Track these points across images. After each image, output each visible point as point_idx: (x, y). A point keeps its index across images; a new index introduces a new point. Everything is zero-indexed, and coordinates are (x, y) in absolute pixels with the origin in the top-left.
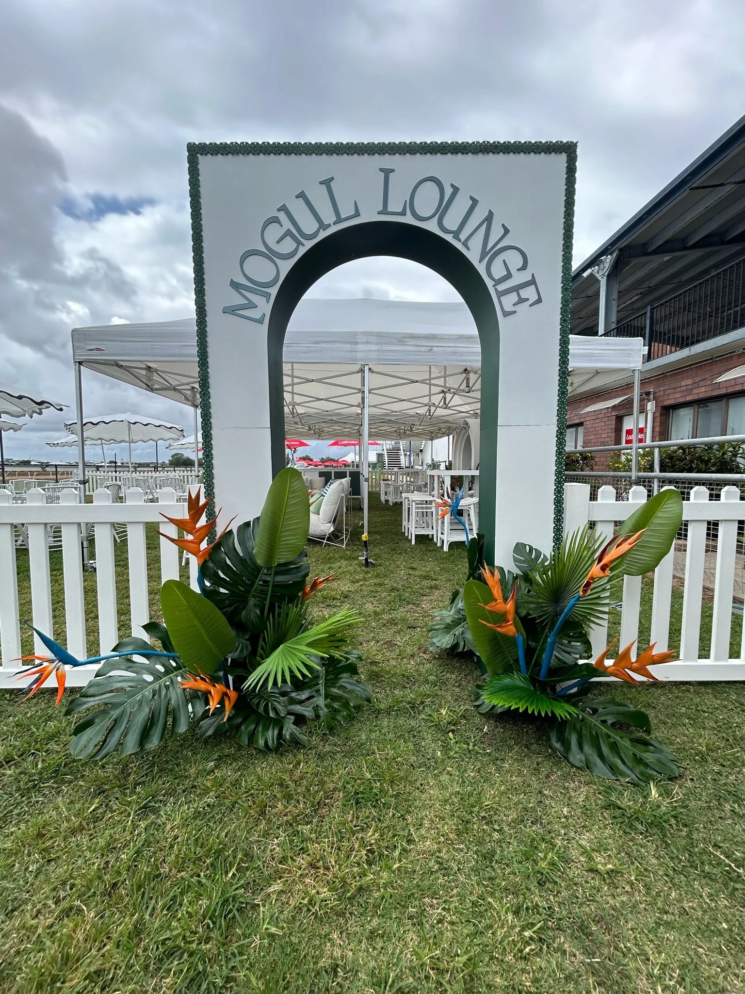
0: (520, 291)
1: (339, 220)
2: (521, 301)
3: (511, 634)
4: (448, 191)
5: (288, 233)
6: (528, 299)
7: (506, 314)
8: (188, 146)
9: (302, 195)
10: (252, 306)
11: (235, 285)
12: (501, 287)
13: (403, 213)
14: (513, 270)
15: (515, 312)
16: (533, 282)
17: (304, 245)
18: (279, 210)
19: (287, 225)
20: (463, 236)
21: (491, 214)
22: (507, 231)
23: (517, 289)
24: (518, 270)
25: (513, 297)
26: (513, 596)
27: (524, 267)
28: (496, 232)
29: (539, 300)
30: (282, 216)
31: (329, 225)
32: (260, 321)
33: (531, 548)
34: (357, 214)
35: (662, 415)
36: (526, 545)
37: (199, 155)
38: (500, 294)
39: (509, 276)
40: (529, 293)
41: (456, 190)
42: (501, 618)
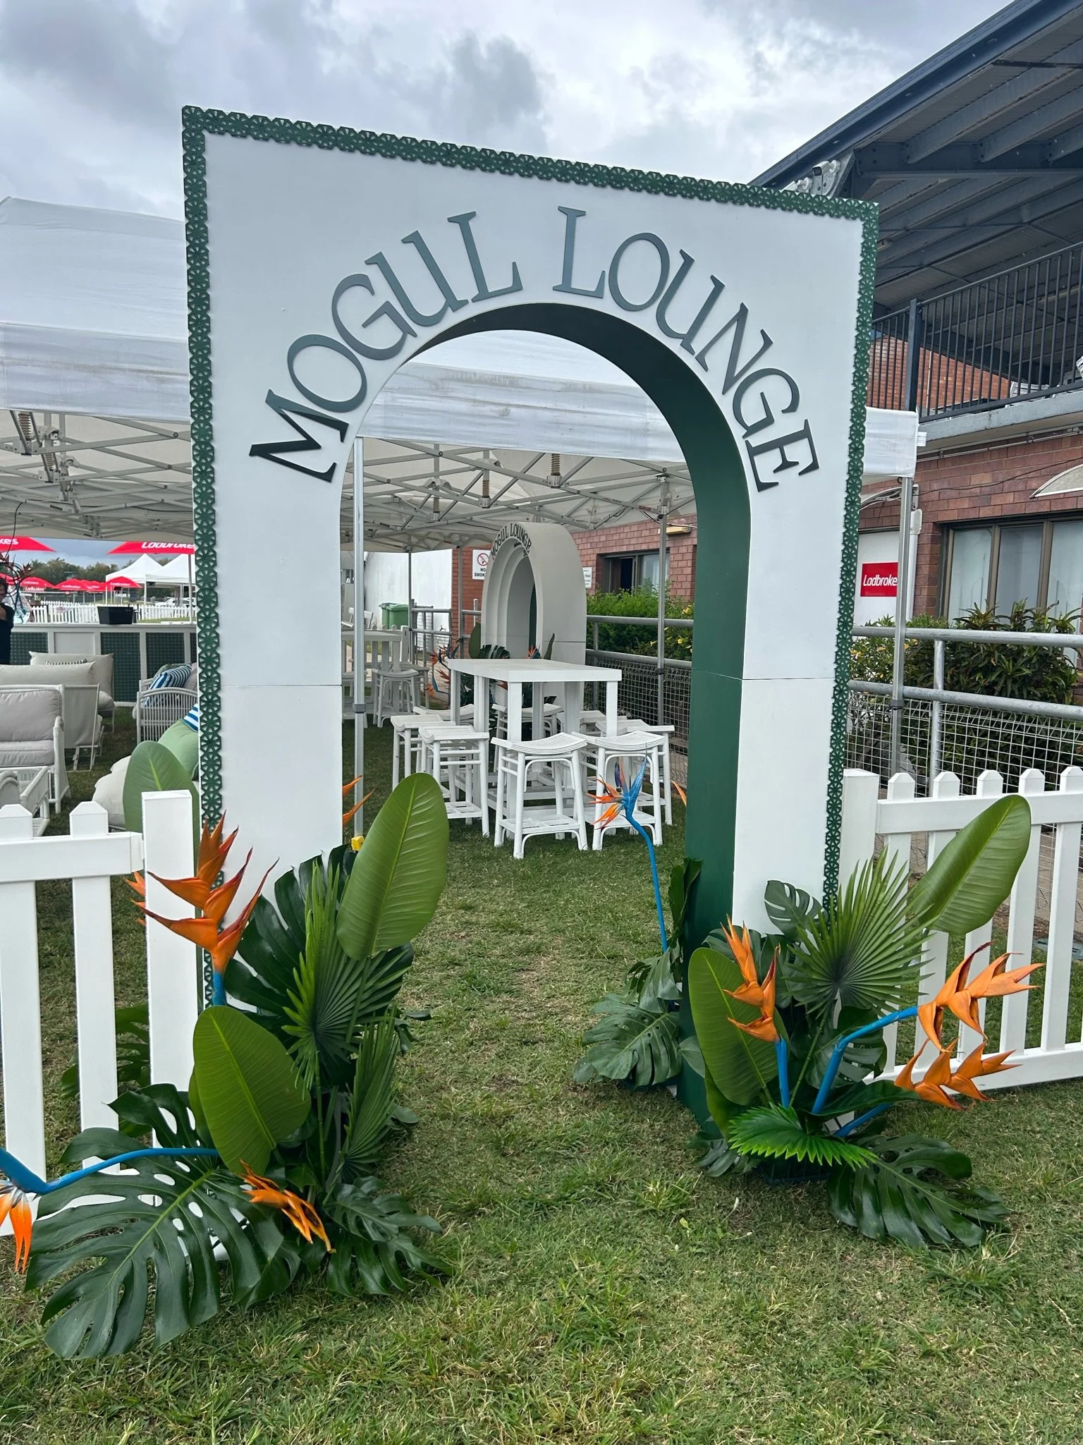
0: (786, 448)
1: (483, 294)
2: (786, 465)
3: (770, 1037)
4: (676, 263)
5: (387, 309)
6: (796, 463)
7: (762, 487)
8: (184, 113)
9: (415, 239)
10: (310, 444)
11: (275, 402)
12: (756, 440)
13: (598, 294)
14: (776, 414)
15: (776, 484)
16: (805, 434)
17: (415, 335)
18: (368, 263)
19: (384, 293)
20: (698, 344)
21: (743, 311)
22: (768, 342)
23: (779, 444)
24: (784, 411)
25: (774, 458)
26: (771, 974)
27: (793, 407)
28: (751, 343)
29: (814, 466)
30: (374, 274)
31: (465, 303)
32: (328, 476)
33: (792, 889)
34: (517, 286)
35: (934, 540)
36: (783, 884)
37: (205, 133)
38: (754, 452)
39: (768, 421)
40: (798, 452)
41: (688, 262)
42: (753, 1011)
